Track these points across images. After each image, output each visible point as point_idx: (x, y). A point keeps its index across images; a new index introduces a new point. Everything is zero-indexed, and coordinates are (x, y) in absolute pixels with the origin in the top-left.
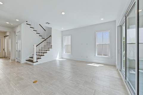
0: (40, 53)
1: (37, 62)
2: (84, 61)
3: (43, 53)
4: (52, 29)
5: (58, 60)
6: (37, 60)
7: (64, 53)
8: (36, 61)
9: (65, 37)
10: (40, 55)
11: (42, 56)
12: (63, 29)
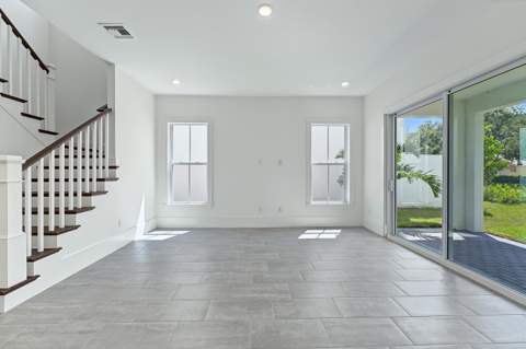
0: (46, 212)
1: (31, 279)
2: (264, 226)
3: (67, 212)
4: (117, 67)
5: (139, 241)
6: (29, 269)
7: (169, 201)
8: (25, 278)
9: (172, 128)
10: (46, 228)
11: (58, 231)
12: (176, 86)
